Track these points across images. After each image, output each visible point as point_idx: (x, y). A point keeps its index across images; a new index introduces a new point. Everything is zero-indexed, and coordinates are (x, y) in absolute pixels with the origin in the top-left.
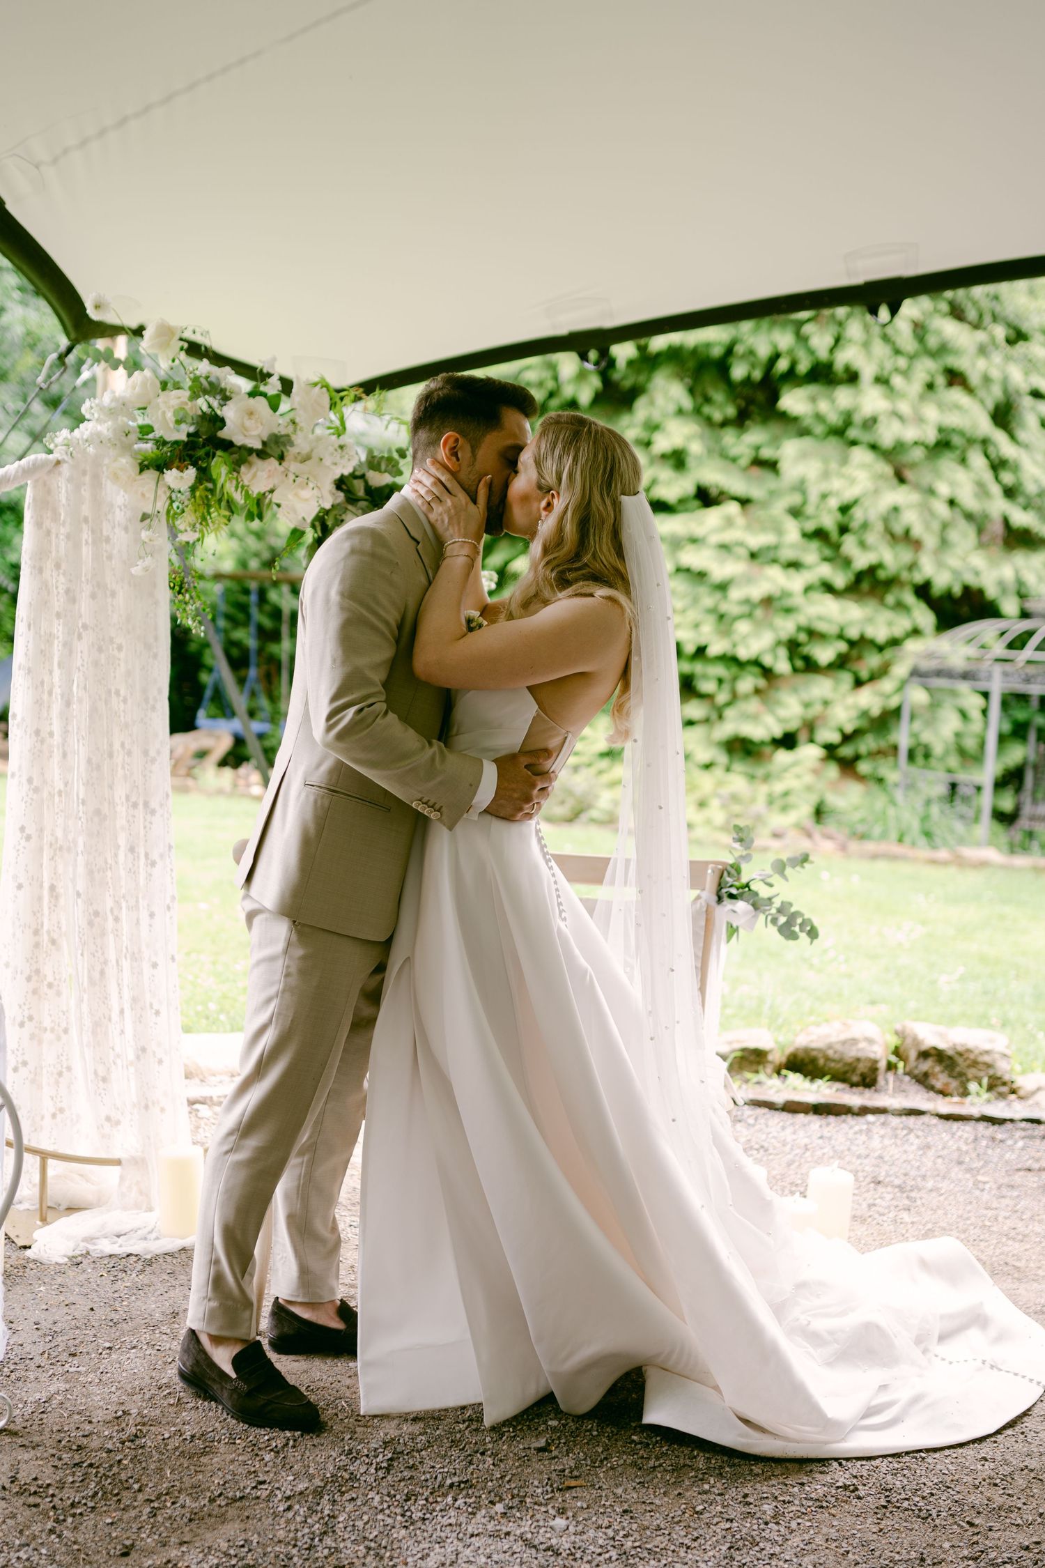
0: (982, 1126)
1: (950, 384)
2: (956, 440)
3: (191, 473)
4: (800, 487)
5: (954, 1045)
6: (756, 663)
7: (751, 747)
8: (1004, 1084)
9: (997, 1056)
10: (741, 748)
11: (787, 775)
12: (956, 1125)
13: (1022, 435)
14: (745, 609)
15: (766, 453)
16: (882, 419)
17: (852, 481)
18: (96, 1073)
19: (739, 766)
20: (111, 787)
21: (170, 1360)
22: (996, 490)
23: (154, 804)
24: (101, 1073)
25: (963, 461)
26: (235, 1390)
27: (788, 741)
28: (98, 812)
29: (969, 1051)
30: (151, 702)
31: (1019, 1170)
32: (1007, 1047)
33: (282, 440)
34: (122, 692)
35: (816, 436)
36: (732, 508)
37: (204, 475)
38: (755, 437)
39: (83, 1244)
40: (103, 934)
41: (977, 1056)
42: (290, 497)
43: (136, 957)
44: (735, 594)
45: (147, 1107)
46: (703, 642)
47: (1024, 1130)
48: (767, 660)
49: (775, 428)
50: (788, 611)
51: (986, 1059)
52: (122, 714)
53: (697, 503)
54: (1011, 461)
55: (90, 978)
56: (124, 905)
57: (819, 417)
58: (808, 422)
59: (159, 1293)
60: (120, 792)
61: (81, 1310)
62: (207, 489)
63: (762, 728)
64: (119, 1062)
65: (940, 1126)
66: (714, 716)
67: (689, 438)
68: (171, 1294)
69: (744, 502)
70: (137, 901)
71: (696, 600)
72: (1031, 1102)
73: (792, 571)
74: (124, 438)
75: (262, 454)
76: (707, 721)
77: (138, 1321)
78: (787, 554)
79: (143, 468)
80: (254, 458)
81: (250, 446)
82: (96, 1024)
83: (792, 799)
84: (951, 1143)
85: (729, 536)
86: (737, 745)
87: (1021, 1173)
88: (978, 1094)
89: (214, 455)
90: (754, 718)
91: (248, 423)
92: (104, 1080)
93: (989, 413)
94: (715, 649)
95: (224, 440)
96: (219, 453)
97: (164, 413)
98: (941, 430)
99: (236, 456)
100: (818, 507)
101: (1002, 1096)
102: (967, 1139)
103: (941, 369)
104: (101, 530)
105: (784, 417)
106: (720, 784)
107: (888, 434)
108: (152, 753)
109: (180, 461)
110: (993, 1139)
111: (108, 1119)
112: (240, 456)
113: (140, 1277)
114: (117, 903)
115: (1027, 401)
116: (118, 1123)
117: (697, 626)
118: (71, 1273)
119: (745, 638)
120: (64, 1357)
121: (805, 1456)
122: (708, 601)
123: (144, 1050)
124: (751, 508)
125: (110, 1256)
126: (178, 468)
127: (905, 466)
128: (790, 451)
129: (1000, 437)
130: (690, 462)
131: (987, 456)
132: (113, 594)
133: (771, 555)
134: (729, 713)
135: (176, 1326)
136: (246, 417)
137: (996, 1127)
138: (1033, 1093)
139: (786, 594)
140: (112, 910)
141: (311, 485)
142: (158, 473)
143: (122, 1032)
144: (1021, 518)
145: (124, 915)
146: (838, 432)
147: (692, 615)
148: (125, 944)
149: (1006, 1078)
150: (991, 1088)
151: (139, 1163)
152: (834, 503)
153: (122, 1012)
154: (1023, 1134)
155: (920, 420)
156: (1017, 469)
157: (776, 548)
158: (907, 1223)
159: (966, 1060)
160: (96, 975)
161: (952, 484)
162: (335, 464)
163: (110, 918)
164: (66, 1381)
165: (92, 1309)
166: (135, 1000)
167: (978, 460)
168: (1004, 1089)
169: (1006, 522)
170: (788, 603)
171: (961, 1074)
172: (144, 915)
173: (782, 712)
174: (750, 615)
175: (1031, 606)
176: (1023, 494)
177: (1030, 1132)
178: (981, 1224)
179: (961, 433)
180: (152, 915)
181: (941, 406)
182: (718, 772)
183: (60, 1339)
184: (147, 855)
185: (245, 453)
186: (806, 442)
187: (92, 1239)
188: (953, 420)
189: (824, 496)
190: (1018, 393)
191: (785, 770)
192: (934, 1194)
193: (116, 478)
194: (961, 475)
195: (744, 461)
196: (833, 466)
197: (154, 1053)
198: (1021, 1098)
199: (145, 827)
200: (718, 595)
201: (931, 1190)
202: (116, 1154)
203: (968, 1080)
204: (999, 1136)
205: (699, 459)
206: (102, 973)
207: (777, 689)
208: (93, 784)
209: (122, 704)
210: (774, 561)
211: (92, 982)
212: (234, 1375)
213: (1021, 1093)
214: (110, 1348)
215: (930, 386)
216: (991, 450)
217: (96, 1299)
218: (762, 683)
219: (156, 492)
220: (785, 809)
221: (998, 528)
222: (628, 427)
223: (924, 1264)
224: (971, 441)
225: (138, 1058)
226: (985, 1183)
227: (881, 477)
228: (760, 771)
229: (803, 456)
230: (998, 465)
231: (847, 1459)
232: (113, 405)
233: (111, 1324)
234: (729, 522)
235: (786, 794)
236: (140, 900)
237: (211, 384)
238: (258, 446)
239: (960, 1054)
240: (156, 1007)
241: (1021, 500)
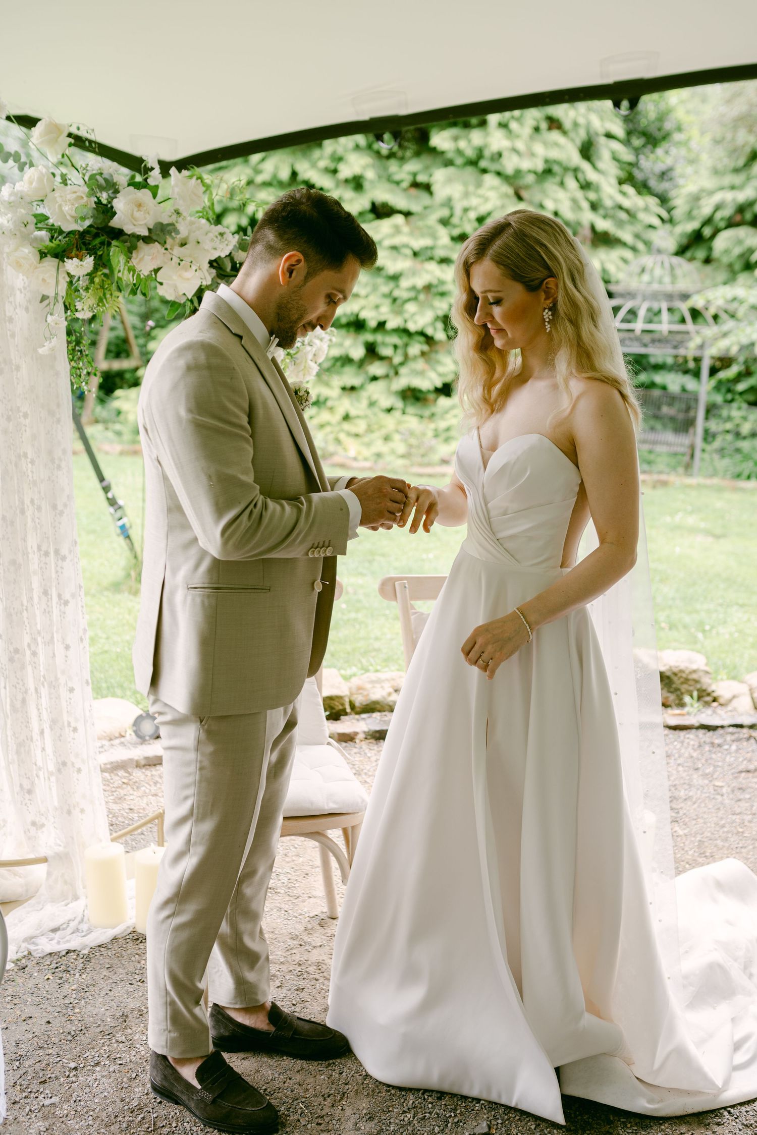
0: (701, 732)
1: (550, 128)
2: (556, 168)
3: (89, 262)
4: (448, 203)
5: (671, 667)
6: (422, 334)
7: (418, 395)
8: (709, 694)
9: (701, 674)
10: (412, 396)
11: (448, 416)
12: (682, 734)
13: (600, 165)
14: (412, 294)
15: (421, 178)
16: (505, 154)
17: (487, 199)
18: (21, 786)
19: (411, 410)
20: (24, 540)
21: (134, 1076)
22: (585, 205)
23: (64, 551)
24: (27, 786)
25: (562, 184)
26: (202, 1100)
27: (446, 390)
28: (13, 562)
29: (682, 671)
30: (57, 462)
31: (741, 772)
32: (707, 664)
33: (168, 228)
34: (30, 456)
35: (458, 166)
36: (399, 219)
37: (102, 262)
38: (411, 167)
39: (24, 945)
40: (23, 667)
41: (688, 675)
42: (175, 278)
43: (53, 685)
44: (405, 283)
45: (69, 812)
46: (382, 319)
47: (732, 734)
48: (429, 331)
49: (426, 159)
50: (443, 294)
51: (694, 676)
52: (30, 474)
53: (371, 216)
54: (594, 183)
55: (13, 706)
56: (39, 639)
57: (459, 152)
58: (450, 155)
59: (104, 993)
60: (32, 542)
61: (38, 1025)
62: (105, 275)
63: (427, 382)
64: (41, 774)
65: (671, 736)
66: (392, 373)
67: (365, 167)
68: (115, 992)
69: (407, 214)
70: (52, 637)
71: (375, 288)
72: (729, 708)
73: (444, 266)
74: (23, 229)
75: (147, 240)
76: (387, 376)
77: (94, 1030)
78: (440, 253)
79: (43, 255)
80: (141, 244)
81: (138, 233)
82: (20, 745)
83: (453, 433)
84: (683, 751)
85: (397, 241)
86: (409, 393)
87: (743, 775)
88: (692, 706)
89: (109, 244)
90: (421, 373)
91: (137, 214)
92: (30, 792)
93: (578, 148)
94: (393, 323)
95: (113, 229)
96: (114, 243)
97: (60, 206)
98: (547, 161)
99: (128, 244)
100: (461, 219)
101: (707, 704)
102: (693, 745)
103: (544, 117)
104: (5, 311)
105: (434, 151)
106: (399, 422)
107: (510, 164)
108: (60, 507)
109: (78, 250)
110: (712, 744)
111: (34, 824)
112: (131, 242)
113: (84, 976)
114: (35, 640)
115: (603, 140)
116: (43, 826)
117: (377, 307)
118: (19, 980)
119: (413, 315)
120: (35, 1086)
121: (701, 1111)
122: (385, 289)
123: (64, 764)
124: (411, 218)
125: (51, 954)
126: (77, 256)
127: (521, 188)
128: (439, 176)
129: (585, 166)
130: (366, 185)
131: (578, 180)
132: (18, 368)
133: (429, 253)
134: (403, 371)
135: (129, 1031)
136: (136, 209)
137: (711, 733)
138: (730, 701)
139: (442, 282)
140: (29, 646)
141: (194, 268)
142: (57, 260)
143: (43, 749)
144: (603, 225)
145: (41, 650)
146: (473, 163)
147: (374, 299)
148: (42, 674)
149: (710, 690)
150: (700, 698)
151: (64, 858)
152: (473, 215)
153: (42, 732)
154: (733, 737)
155: (533, 155)
156: (597, 189)
157: (432, 248)
158: (681, 836)
159: (679, 679)
160: (18, 704)
161: (556, 201)
162: (215, 249)
163: (28, 653)
164: (45, 1118)
165: (49, 1022)
166: (54, 722)
167: (571, 183)
168: (708, 699)
169: (593, 228)
170: (442, 289)
171: (677, 690)
172: (59, 648)
173: (441, 369)
174: (415, 299)
175: (613, 288)
176: (602, 206)
177: (736, 735)
178: (735, 831)
179: (558, 163)
180: (67, 648)
181: (545, 144)
182: (397, 414)
183: (27, 1063)
184: (59, 596)
185: (134, 240)
186: (451, 170)
187: (32, 938)
188: (554, 154)
189: (466, 210)
190: (597, 134)
191: (447, 412)
192: (689, 803)
193: (18, 265)
194: (561, 194)
195: (405, 184)
196: (471, 188)
197: (73, 764)
198: (721, 705)
199: (57, 572)
200: (392, 285)
201: (686, 800)
202: (42, 852)
203: (682, 694)
204: (717, 741)
205: (372, 182)
206: (24, 701)
207: (436, 352)
208: (8, 539)
209: (30, 465)
210: (431, 258)
211: (14, 709)
212: (199, 1087)
213: (721, 701)
214: (75, 1069)
215: (537, 129)
216: (580, 176)
217: (50, 1009)
218: (426, 348)
219: (57, 278)
220: (447, 440)
221: (587, 232)
222: (319, 159)
223: (720, 885)
224: (566, 169)
225: (59, 771)
226: (721, 787)
227: (507, 195)
228: (427, 413)
229: (449, 180)
230: (586, 186)
231: (733, 1106)
232: (12, 198)
233: (69, 1038)
234: (397, 230)
235: (448, 429)
236: (55, 635)
237: (106, 180)
238: (145, 233)
239: (675, 674)
240: (73, 724)
241: (601, 212)
